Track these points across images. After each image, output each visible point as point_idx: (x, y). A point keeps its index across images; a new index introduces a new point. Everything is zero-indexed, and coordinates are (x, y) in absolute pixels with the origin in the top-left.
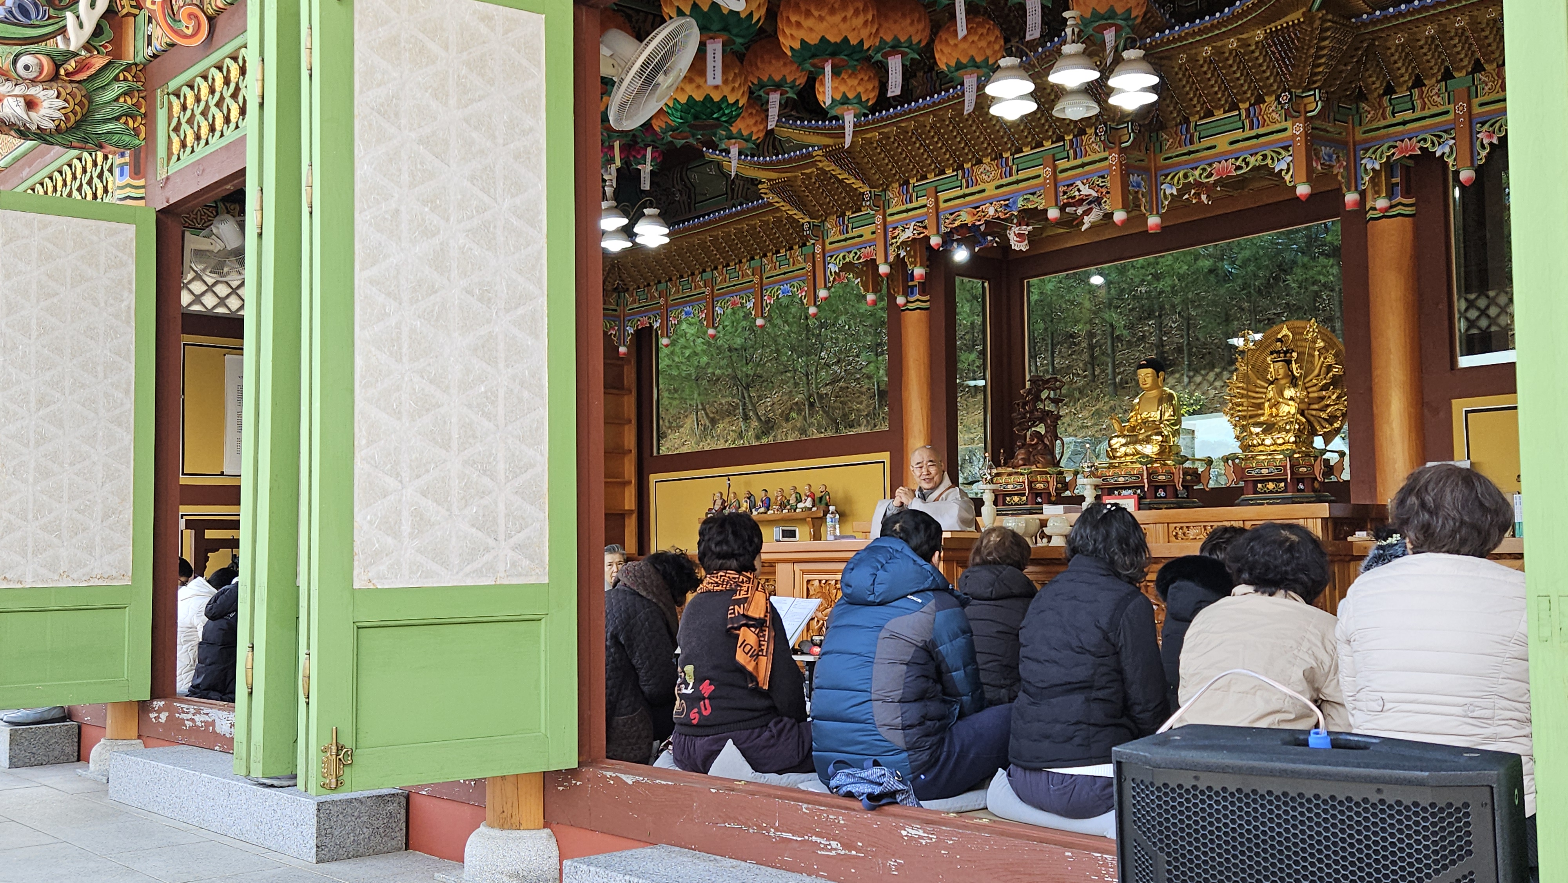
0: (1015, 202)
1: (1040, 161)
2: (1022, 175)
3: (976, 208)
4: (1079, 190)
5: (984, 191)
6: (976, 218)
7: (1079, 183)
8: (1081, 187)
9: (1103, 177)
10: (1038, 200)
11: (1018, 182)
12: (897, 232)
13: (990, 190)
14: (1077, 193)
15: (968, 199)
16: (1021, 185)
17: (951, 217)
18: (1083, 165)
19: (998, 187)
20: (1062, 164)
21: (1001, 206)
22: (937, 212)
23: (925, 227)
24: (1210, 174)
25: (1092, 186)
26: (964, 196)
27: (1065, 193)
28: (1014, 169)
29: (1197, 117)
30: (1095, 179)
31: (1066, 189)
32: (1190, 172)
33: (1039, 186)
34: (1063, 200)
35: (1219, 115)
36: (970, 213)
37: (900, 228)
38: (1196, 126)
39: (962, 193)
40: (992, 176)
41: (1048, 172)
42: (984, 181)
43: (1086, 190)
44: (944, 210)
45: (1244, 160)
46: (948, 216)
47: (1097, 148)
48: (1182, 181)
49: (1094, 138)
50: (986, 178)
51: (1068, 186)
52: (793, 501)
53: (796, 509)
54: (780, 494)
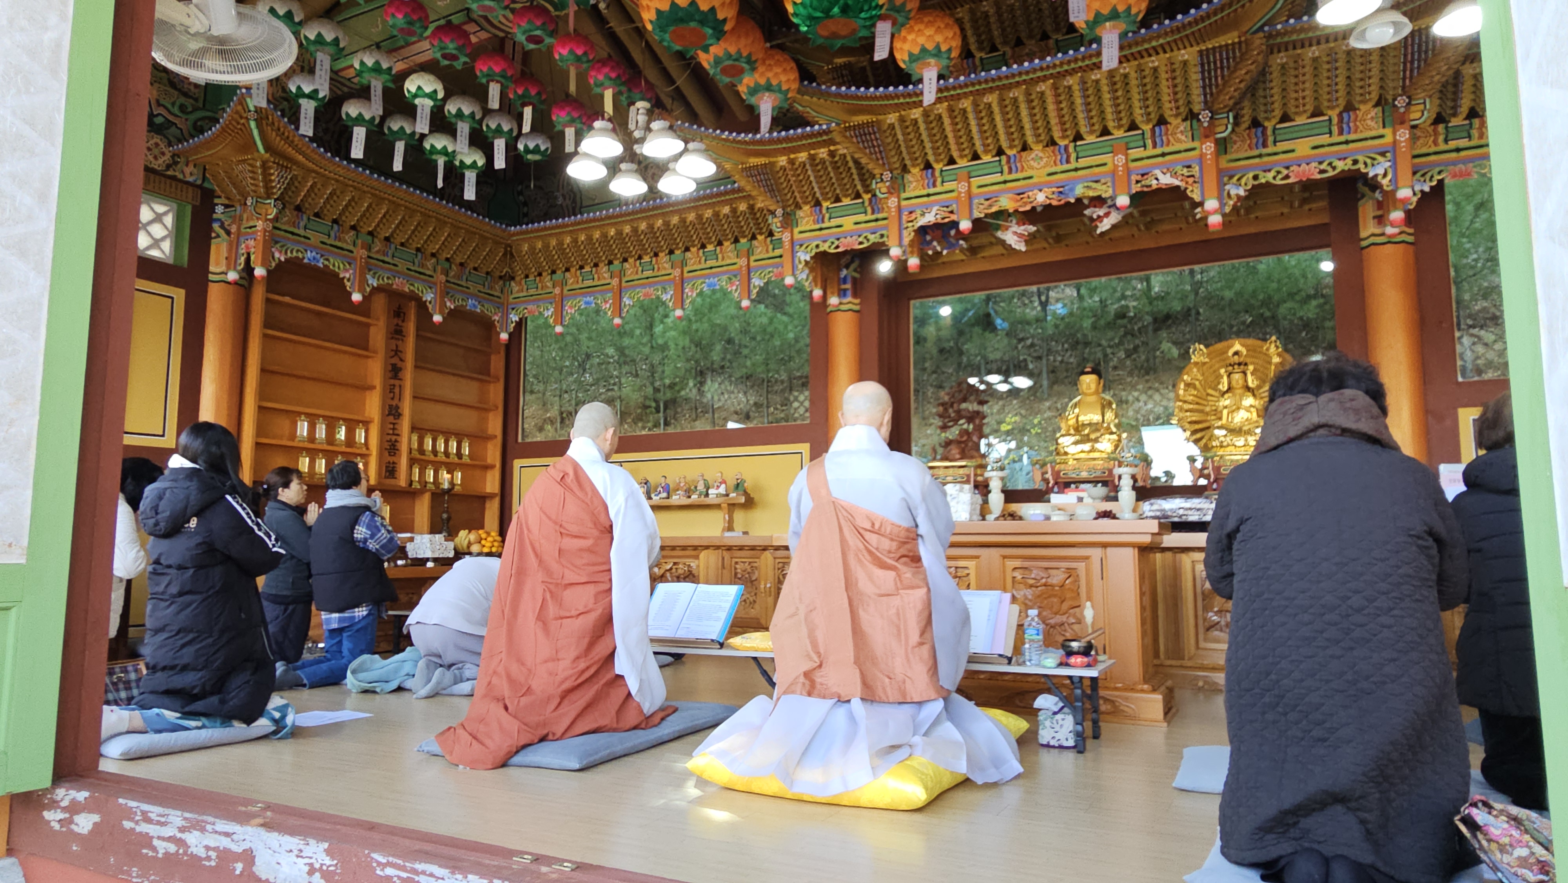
0: (1072, 190)
1: (1109, 149)
2: (1083, 162)
3: (1019, 194)
4: (1157, 179)
5: (1031, 178)
6: (1019, 203)
7: (1157, 172)
8: (1160, 176)
9: (1189, 167)
10: (1104, 187)
11: (1076, 170)
12: (913, 216)
13: (1040, 176)
14: (1155, 182)
15: (1009, 185)
16: (1080, 173)
17: (987, 203)
18: (1163, 155)
19: (1050, 174)
20: (1134, 153)
21: (1053, 193)
22: (970, 197)
23: (952, 212)
24: (1287, 177)
25: (1175, 175)
26: (1005, 182)
27: (1137, 182)
28: (1073, 156)
29: (1274, 122)
30: (1178, 168)
31: (1139, 178)
32: (1261, 174)
33: (1105, 174)
34: (1136, 188)
35: (1300, 120)
36: (1011, 199)
37: (919, 212)
38: (1274, 129)
39: (1002, 179)
40: (1042, 163)
41: (1120, 159)
42: (1032, 168)
43: (1166, 180)
44: (979, 195)
45: (1330, 164)
46: (982, 201)
47: (1183, 138)
48: (1251, 183)
49: (1182, 128)
50: (1035, 165)
51: (1143, 175)
52: (701, 487)
53: (707, 495)
54: (682, 480)
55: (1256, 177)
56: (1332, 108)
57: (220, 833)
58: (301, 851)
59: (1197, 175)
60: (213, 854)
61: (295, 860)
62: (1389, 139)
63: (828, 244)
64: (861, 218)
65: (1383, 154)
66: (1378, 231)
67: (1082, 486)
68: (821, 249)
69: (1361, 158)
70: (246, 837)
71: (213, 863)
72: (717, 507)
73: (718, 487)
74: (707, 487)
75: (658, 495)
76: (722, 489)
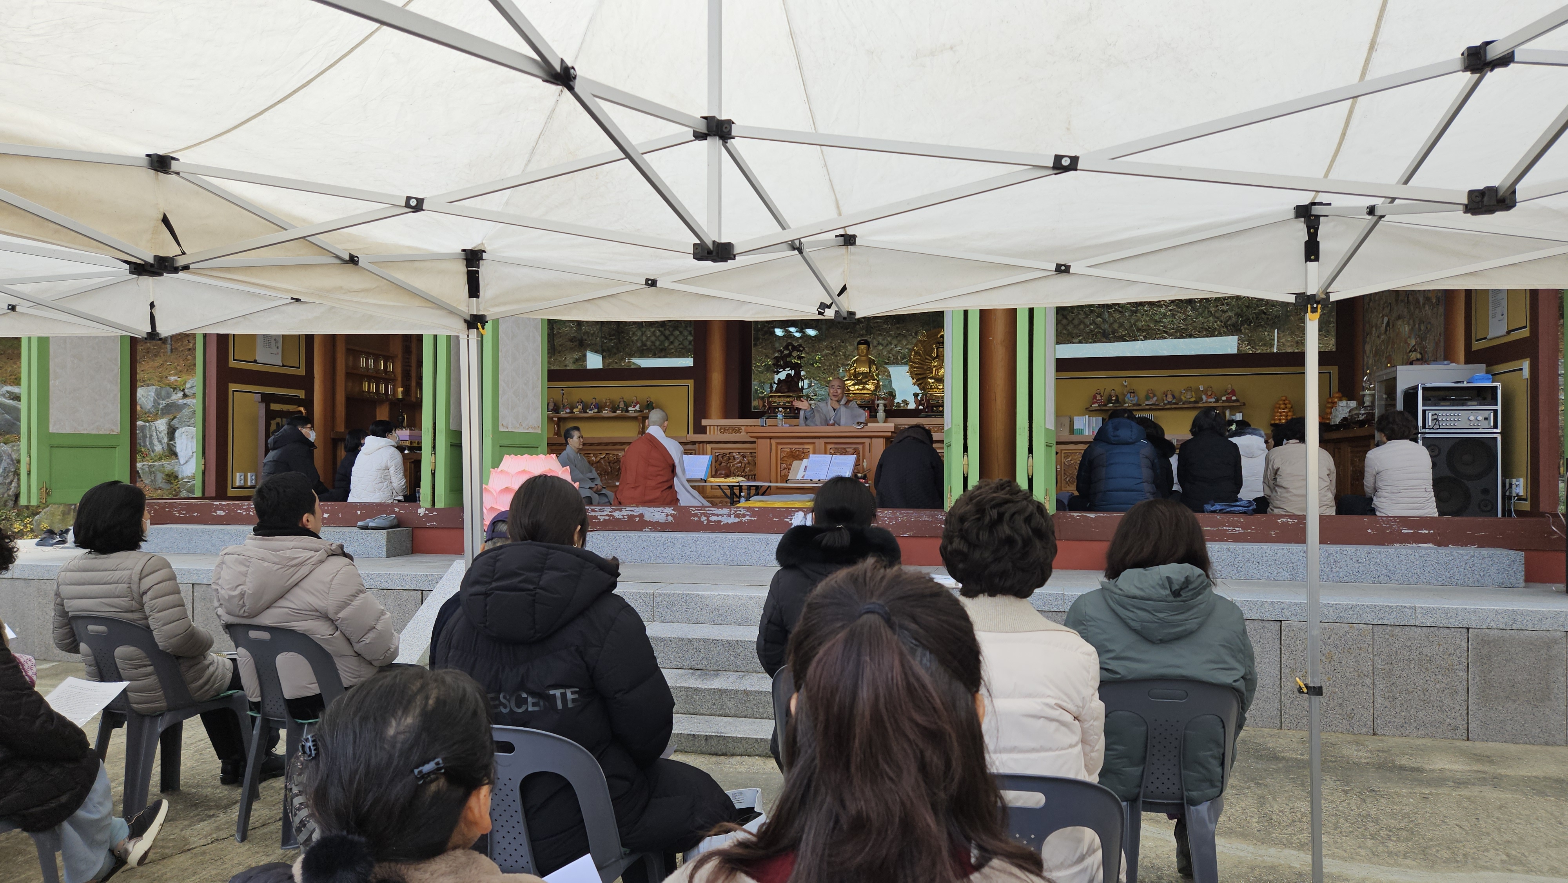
52: (622, 405)
53: (627, 411)
54: (608, 401)
72: (635, 418)
73: (634, 406)
74: (627, 406)
75: (591, 410)
76: (637, 408)
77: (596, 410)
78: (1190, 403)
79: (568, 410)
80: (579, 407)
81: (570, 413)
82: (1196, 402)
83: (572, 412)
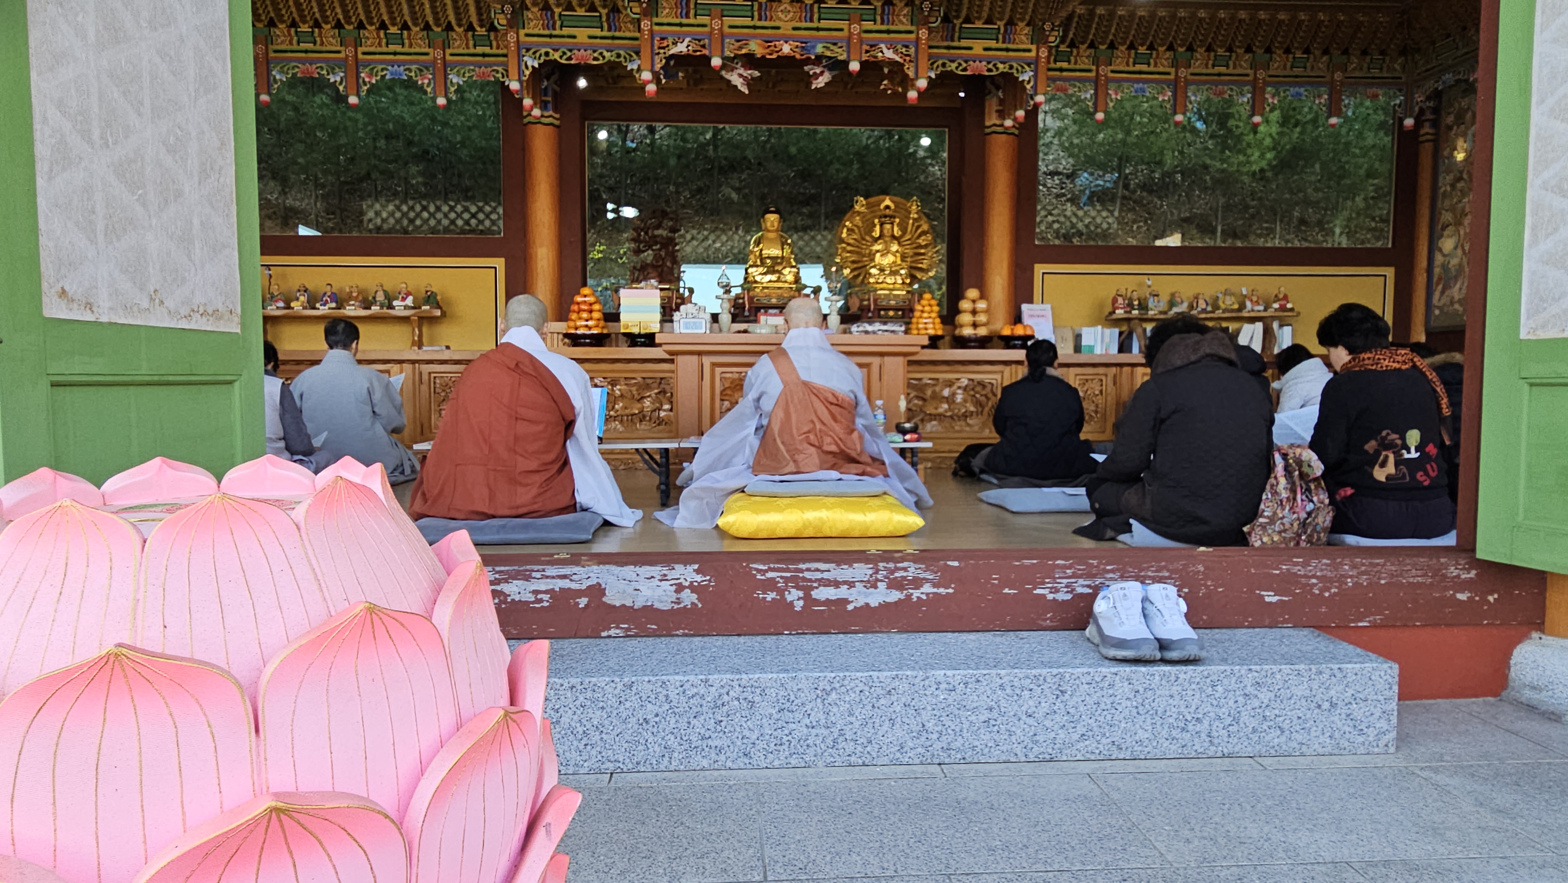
0: (814, 47)
1: (846, 17)
2: (824, 24)
3: (767, 42)
4: (882, 52)
5: (778, 28)
6: (768, 51)
7: (883, 46)
8: (885, 50)
9: (907, 47)
10: (840, 50)
11: (818, 29)
12: (666, 43)
13: (786, 29)
14: (880, 54)
15: (758, 31)
16: (821, 33)
17: (738, 44)
18: (888, 32)
19: (795, 29)
20: (867, 25)
21: (797, 47)
22: (723, 36)
23: (703, 46)
24: (965, 70)
25: (896, 52)
26: (755, 27)
27: (867, 52)
28: (816, 16)
29: (961, 20)
30: (899, 46)
31: (868, 48)
32: (948, 63)
33: (841, 39)
34: (865, 57)
35: (979, 24)
36: (760, 45)
37: (671, 40)
38: (961, 28)
39: (751, 24)
40: (789, 17)
41: (856, 28)
42: (780, 19)
43: (889, 54)
44: (731, 35)
45: (995, 65)
46: (733, 41)
47: (904, 20)
48: (940, 69)
49: (905, 12)
50: (783, 16)
51: (872, 46)
52: (380, 297)
53: (390, 307)
54: (355, 289)
55: (944, 65)
56: (1001, 20)
57: (553, 577)
58: (665, 575)
59: (913, 55)
60: (546, 597)
61: (659, 583)
62: (1033, 54)
63: (559, 53)
64: (597, 32)
65: (1029, 65)
66: (998, 122)
67: (771, 311)
68: (551, 57)
69: (1015, 65)
70: (591, 575)
71: (546, 604)
72: (405, 320)
73: (404, 299)
74: (389, 299)
75: (324, 305)
76: (409, 301)
77: (334, 305)
78: (1233, 311)
79: (281, 304)
80: (302, 298)
81: (285, 308)
82: (1240, 310)
83: (288, 307)
